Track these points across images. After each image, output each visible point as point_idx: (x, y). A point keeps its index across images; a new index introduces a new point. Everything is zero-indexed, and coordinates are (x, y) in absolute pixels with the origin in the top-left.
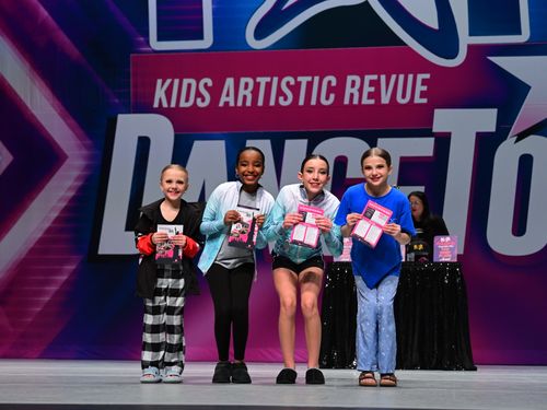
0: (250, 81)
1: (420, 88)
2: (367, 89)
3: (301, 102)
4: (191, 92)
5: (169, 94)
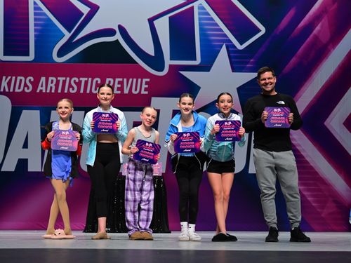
0: (54, 79)
1: (144, 86)
2: (117, 86)
3: (82, 91)
4: (22, 84)
5: (9, 84)
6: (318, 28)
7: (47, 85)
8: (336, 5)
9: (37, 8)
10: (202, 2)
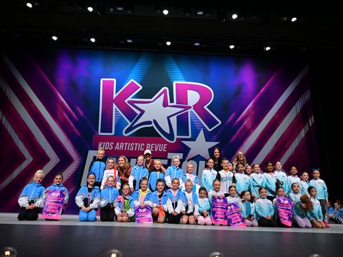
0: (123, 144)
1: (165, 148)
3: (135, 150)
5: (102, 145)
6: (246, 122)
7: (120, 146)
8: (253, 112)
9: (117, 111)
10: (192, 109)
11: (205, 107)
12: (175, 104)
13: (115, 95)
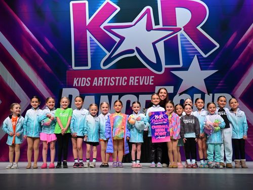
0: (102, 78)
1: (151, 80)
2: (136, 81)
3: (117, 85)
4: (84, 82)
5: (78, 82)
6: (250, 43)
9: (91, 40)
10: (182, 31)
11: (199, 28)
12: (161, 26)
13: (88, 21)
